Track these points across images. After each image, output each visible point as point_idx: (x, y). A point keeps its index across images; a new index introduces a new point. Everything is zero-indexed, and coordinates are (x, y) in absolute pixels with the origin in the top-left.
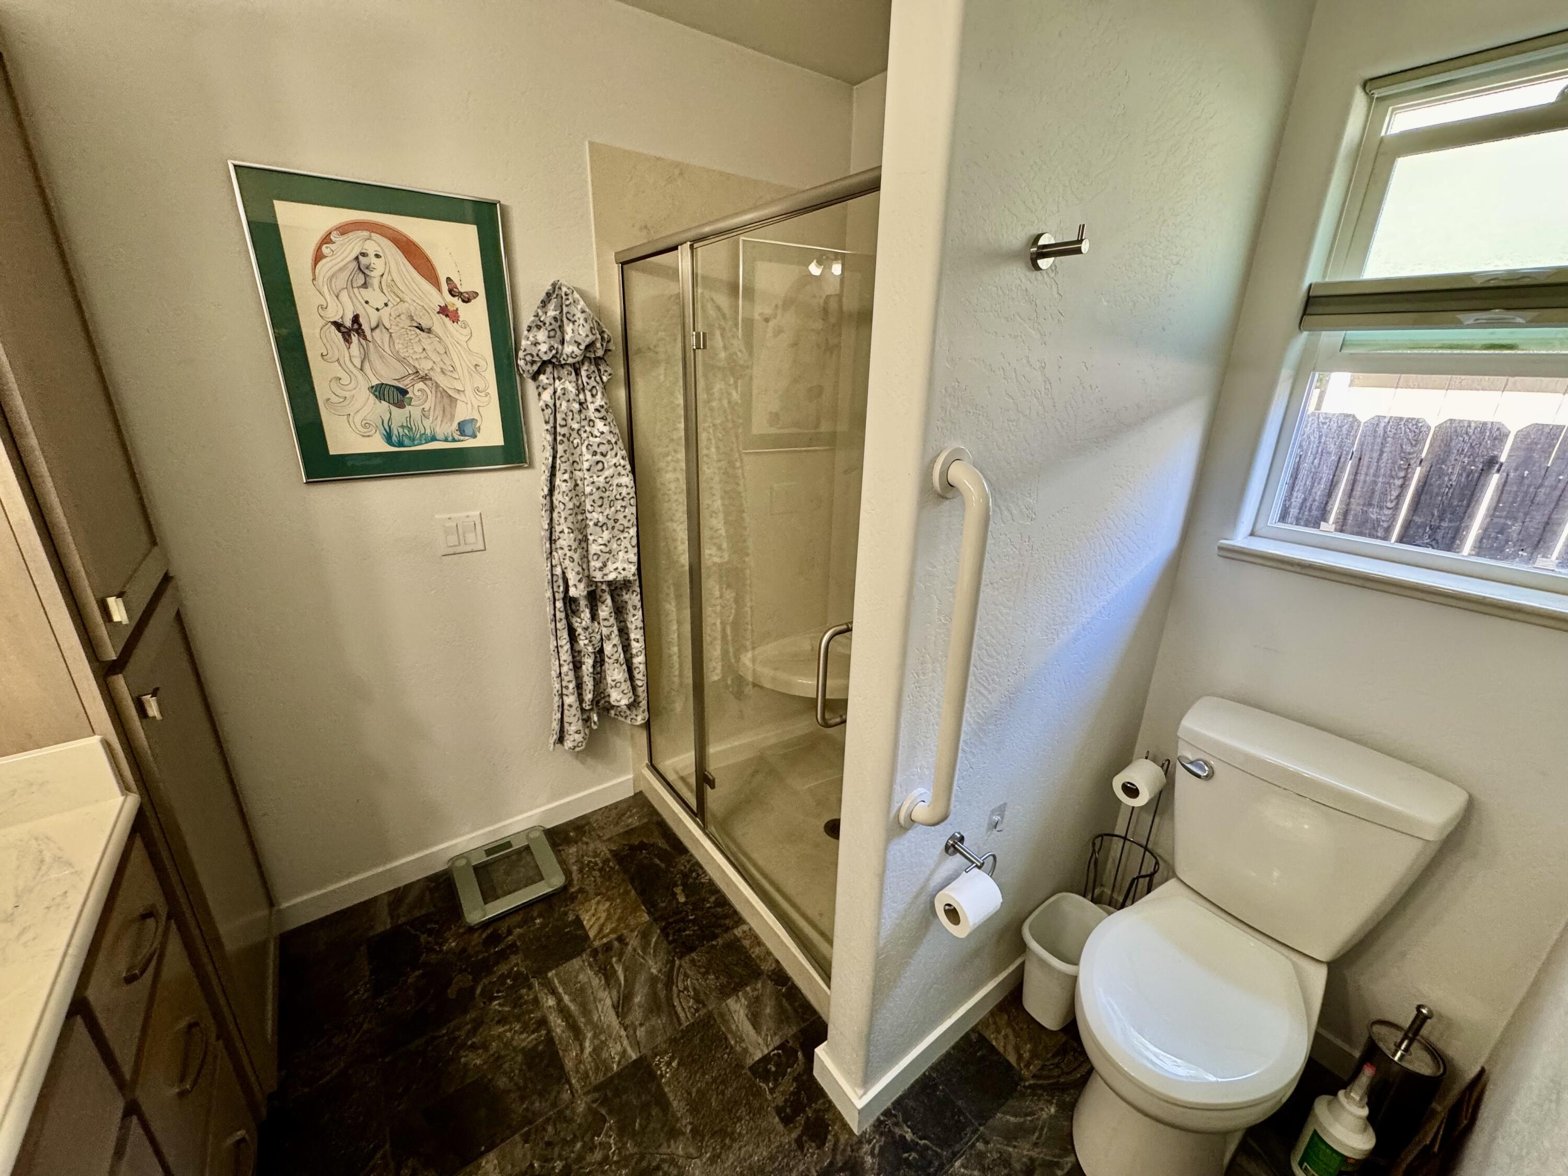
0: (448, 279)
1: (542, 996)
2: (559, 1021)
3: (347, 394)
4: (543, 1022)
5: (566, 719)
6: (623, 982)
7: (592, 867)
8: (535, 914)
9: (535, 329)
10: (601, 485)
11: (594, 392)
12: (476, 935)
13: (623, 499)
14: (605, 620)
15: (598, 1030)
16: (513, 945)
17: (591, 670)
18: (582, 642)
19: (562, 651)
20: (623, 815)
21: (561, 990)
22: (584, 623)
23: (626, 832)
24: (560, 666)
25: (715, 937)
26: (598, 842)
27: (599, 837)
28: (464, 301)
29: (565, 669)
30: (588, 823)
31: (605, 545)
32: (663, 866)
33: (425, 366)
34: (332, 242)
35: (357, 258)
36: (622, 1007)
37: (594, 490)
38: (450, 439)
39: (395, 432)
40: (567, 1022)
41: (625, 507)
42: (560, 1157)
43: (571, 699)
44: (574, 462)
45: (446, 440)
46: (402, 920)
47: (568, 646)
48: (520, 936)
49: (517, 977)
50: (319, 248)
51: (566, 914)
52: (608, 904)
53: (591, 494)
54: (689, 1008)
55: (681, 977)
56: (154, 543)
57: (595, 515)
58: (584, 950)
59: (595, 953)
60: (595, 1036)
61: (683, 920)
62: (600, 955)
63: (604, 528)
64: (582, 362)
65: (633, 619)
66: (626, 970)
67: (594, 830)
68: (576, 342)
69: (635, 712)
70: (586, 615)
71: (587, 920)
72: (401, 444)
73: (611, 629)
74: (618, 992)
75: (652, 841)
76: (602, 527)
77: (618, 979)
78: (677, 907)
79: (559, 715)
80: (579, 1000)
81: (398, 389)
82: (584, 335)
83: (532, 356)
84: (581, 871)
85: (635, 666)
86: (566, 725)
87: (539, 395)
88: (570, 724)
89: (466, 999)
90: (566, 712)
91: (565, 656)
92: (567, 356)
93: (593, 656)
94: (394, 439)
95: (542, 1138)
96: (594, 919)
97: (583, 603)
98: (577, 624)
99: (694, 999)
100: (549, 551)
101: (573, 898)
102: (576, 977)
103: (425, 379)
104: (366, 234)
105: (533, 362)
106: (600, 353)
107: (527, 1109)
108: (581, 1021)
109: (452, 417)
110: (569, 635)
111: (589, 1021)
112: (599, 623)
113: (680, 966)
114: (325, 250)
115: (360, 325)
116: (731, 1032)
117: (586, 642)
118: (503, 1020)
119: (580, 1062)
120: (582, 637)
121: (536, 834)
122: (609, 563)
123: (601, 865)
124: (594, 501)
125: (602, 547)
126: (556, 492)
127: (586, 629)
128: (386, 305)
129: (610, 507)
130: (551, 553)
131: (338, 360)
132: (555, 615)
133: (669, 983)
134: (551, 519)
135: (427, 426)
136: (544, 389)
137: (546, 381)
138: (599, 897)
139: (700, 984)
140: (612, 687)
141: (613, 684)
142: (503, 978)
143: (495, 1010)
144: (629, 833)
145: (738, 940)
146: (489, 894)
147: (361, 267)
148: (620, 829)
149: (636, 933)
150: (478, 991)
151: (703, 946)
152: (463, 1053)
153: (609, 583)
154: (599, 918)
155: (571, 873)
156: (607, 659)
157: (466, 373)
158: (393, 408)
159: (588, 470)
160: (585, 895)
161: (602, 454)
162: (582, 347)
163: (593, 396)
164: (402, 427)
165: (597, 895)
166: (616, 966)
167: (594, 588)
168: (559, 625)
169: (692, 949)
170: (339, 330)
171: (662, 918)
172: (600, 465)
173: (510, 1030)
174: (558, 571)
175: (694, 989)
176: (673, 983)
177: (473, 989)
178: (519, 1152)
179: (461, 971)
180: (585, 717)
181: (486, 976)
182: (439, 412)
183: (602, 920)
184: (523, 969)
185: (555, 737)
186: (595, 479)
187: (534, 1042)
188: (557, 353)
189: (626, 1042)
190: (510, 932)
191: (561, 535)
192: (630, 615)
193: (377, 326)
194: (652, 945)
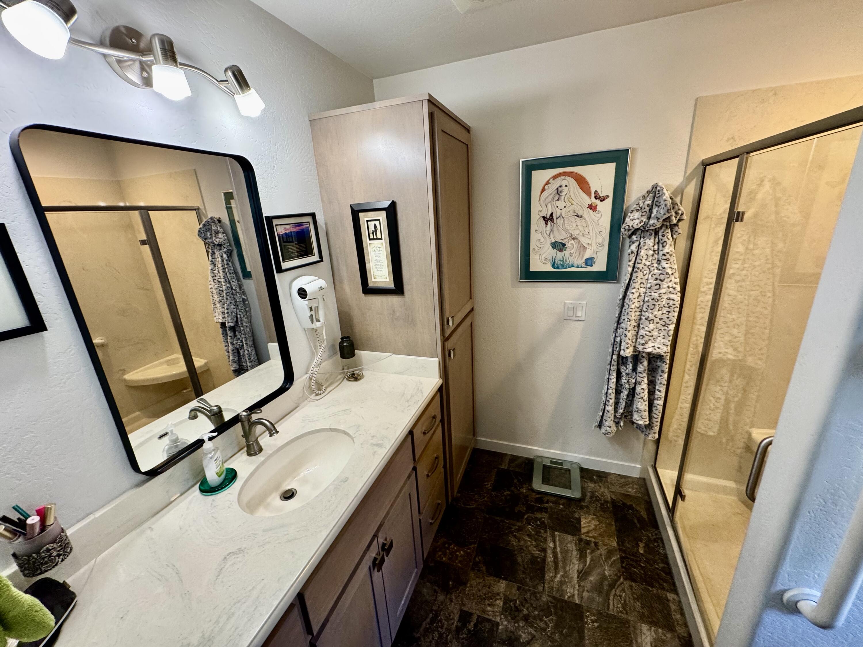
0: (596, 191)
1: (549, 539)
2: (551, 556)
3: (541, 246)
4: (544, 550)
5: (604, 417)
6: (587, 564)
7: (598, 500)
8: (561, 502)
9: (635, 211)
10: (655, 298)
11: (665, 244)
12: (534, 494)
13: (669, 307)
14: (640, 373)
15: (566, 575)
16: (546, 509)
17: (625, 397)
18: (623, 380)
19: (611, 382)
20: (627, 485)
21: (558, 543)
22: (627, 371)
23: (624, 494)
24: (608, 389)
25: (653, 587)
26: (606, 490)
27: (608, 488)
28: (601, 201)
29: (610, 391)
30: (606, 477)
31: (650, 332)
32: (638, 525)
33: (575, 233)
34: (550, 183)
35: (557, 189)
36: (583, 575)
37: (650, 300)
38: (580, 266)
39: (557, 263)
40: (554, 559)
41: (669, 312)
42: (527, 609)
43: (610, 408)
44: (641, 283)
45: (578, 267)
46: (511, 469)
47: (614, 380)
48: (551, 507)
49: (543, 523)
50: (544, 187)
51: (575, 512)
52: (597, 523)
53: (647, 302)
54: (617, 607)
55: (620, 588)
56: (471, 298)
57: (647, 314)
58: (576, 535)
59: (580, 540)
60: (563, 576)
61: (636, 561)
62: (582, 543)
63: (651, 322)
64: (661, 228)
65: (660, 378)
66: (592, 560)
67: (608, 482)
68: (657, 218)
69: (648, 431)
70: (630, 366)
71: (583, 522)
72: (558, 268)
73: (643, 379)
74: (583, 567)
75: (638, 508)
76: (649, 321)
77: (586, 561)
78: (636, 553)
79: (601, 414)
80: (563, 555)
81: (562, 243)
82: (662, 213)
83: (629, 226)
84: (591, 497)
85: (654, 405)
86: (604, 421)
87: (630, 246)
88: (606, 421)
89: (519, 516)
90: (605, 414)
91: (613, 384)
92: (650, 226)
93: (628, 390)
94: (556, 265)
95: (525, 595)
96: (587, 525)
97: (630, 360)
98: (623, 370)
99: (622, 605)
100: (615, 328)
101: (582, 508)
102: (567, 544)
103: (574, 239)
104: (563, 177)
105: (629, 230)
106: (675, 222)
107: (523, 578)
108: (561, 564)
109: (583, 256)
110: (617, 374)
111: (564, 567)
112: (636, 374)
113: (622, 583)
114: (546, 187)
115: (553, 217)
116: (637, 641)
117: (626, 381)
118: (529, 536)
119: (552, 581)
120: (624, 378)
121: (576, 466)
122: (649, 342)
123: (603, 502)
124: (648, 306)
125: (647, 333)
126: (626, 298)
127: (627, 374)
128: (565, 207)
129: (659, 311)
130: (616, 329)
131: (541, 232)
132: (611, 362)
133: (612, 586)
134: (621, 312)
135: (570, 260)
136: (633, 243)
137: (635, 239)
138: (594, 516)
139: (629, 601)
140: (635, 411)
141: (636, 410)
142: (536, 520)
143: (528, 530)
144: (627, 496)
145: (668, 600)
146: (546, 481)
147: (558, 192)
148: (623, 491)
149: (606, 547)
150: (526, 517)
151: (642, 584)
152: (510, 535)
153: (649, 354)
154: (590, 526)
155: (586, 496)
156: (636, 395)
157: (594, 235)
158: (558, 252)
159: (649, 288)
160: (588, 510)
161: (661, 280)
162: (661, 220)
163: (663, 247)
164: (560, 260)
165: (594, 515)
166: (588, 555)
167: (637, 353)
168: (612, 368)
169: (635, 581)
170: (544, 220)
171: (624, 552)
172: (658, 286)
173: (531, 542)
174: (618, 339)
175: (625, 601)
176: (614, 588)
177: (524, 514)
178: (514, 590)
179: (523, 504)
180: (616, 420)
181: (531, 513)
182: (577, 254)
183: (591, 528)
184: (546, 522)
185: (597, 424)
186: (653, 294)
187: (537, 555)
188: (644, 224)
189: (576, 592)
190: (547, 502)
191: (623, 321)
192: (659, 375)
193: (559, 217)
194: (612, 560)
